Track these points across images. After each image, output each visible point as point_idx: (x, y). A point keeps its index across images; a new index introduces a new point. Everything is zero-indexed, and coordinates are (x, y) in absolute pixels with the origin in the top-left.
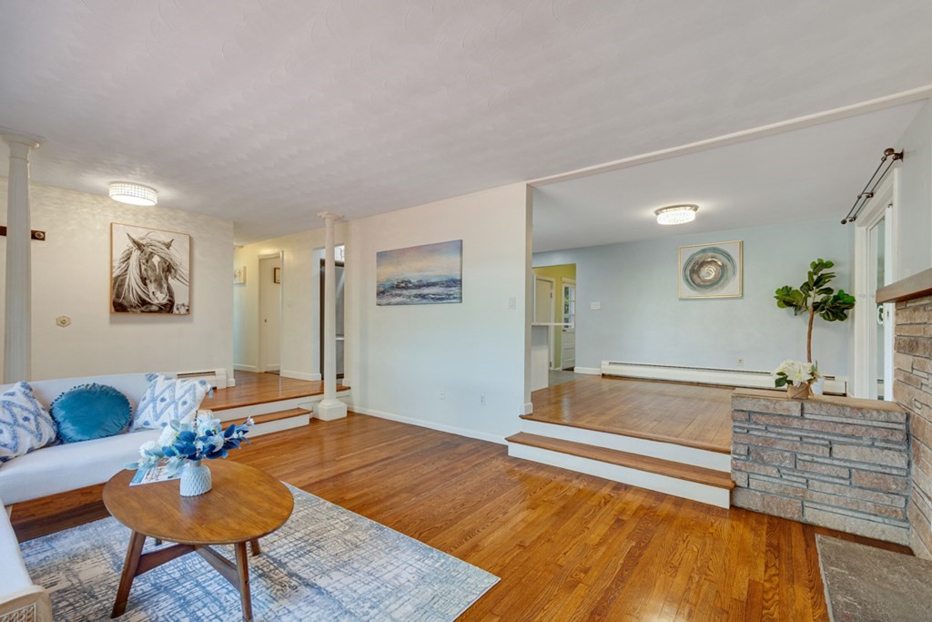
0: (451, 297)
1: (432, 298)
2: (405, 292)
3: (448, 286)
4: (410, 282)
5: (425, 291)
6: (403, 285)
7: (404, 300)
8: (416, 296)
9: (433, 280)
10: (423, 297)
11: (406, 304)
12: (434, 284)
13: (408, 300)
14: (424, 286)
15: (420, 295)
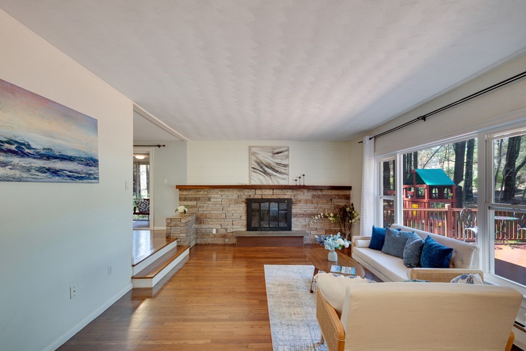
0: (92, 177)
1: (69, 176)
2: (16, 160)
3: (87, 165)
4: (29, 147)
5: (58, 165)
6: (13, 147)
7: (17, 173)
8: (42, 170)
9: (70, 154)
10: (55, 172)
11: (20, 180)
12: (70, 159)
13: (25, 175)
14: (56, 158)
15: (49, 170)
